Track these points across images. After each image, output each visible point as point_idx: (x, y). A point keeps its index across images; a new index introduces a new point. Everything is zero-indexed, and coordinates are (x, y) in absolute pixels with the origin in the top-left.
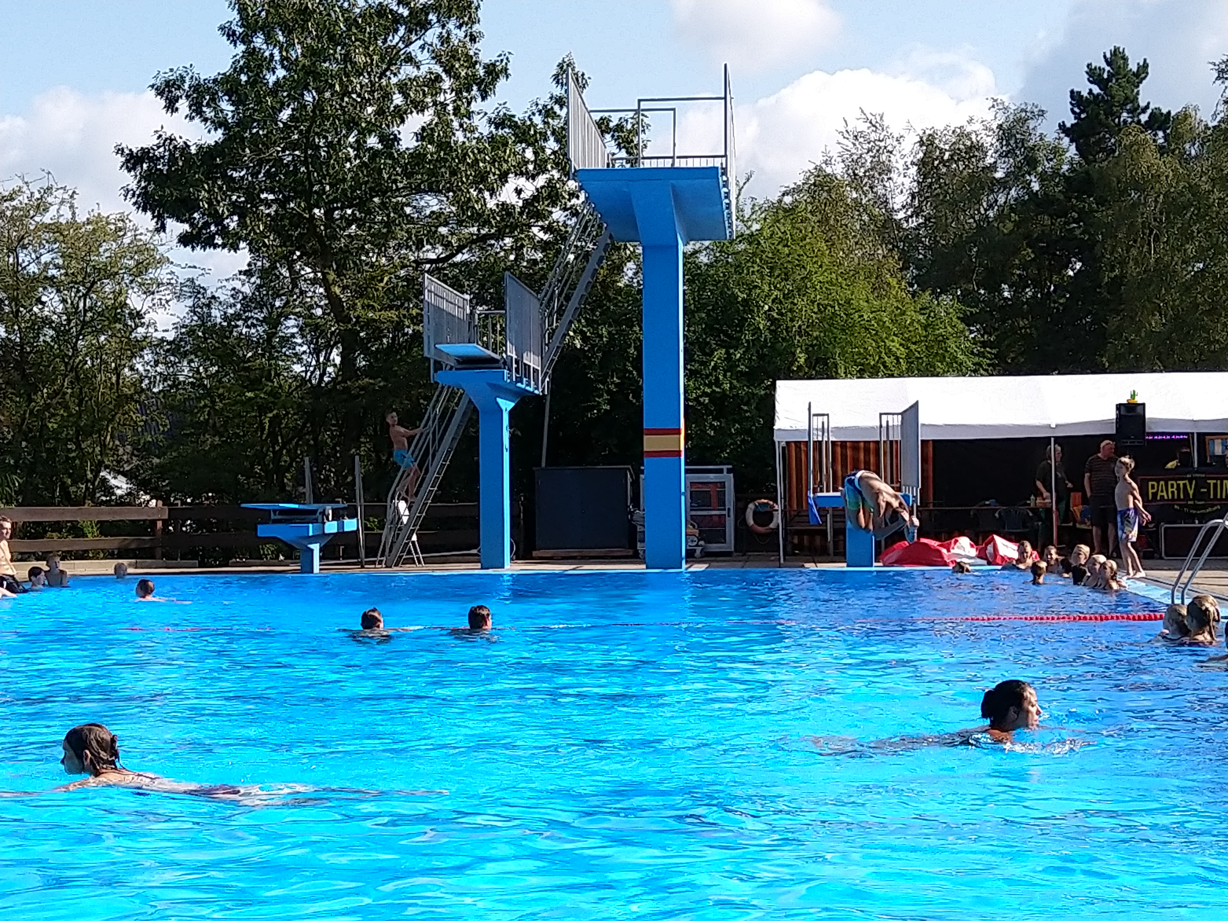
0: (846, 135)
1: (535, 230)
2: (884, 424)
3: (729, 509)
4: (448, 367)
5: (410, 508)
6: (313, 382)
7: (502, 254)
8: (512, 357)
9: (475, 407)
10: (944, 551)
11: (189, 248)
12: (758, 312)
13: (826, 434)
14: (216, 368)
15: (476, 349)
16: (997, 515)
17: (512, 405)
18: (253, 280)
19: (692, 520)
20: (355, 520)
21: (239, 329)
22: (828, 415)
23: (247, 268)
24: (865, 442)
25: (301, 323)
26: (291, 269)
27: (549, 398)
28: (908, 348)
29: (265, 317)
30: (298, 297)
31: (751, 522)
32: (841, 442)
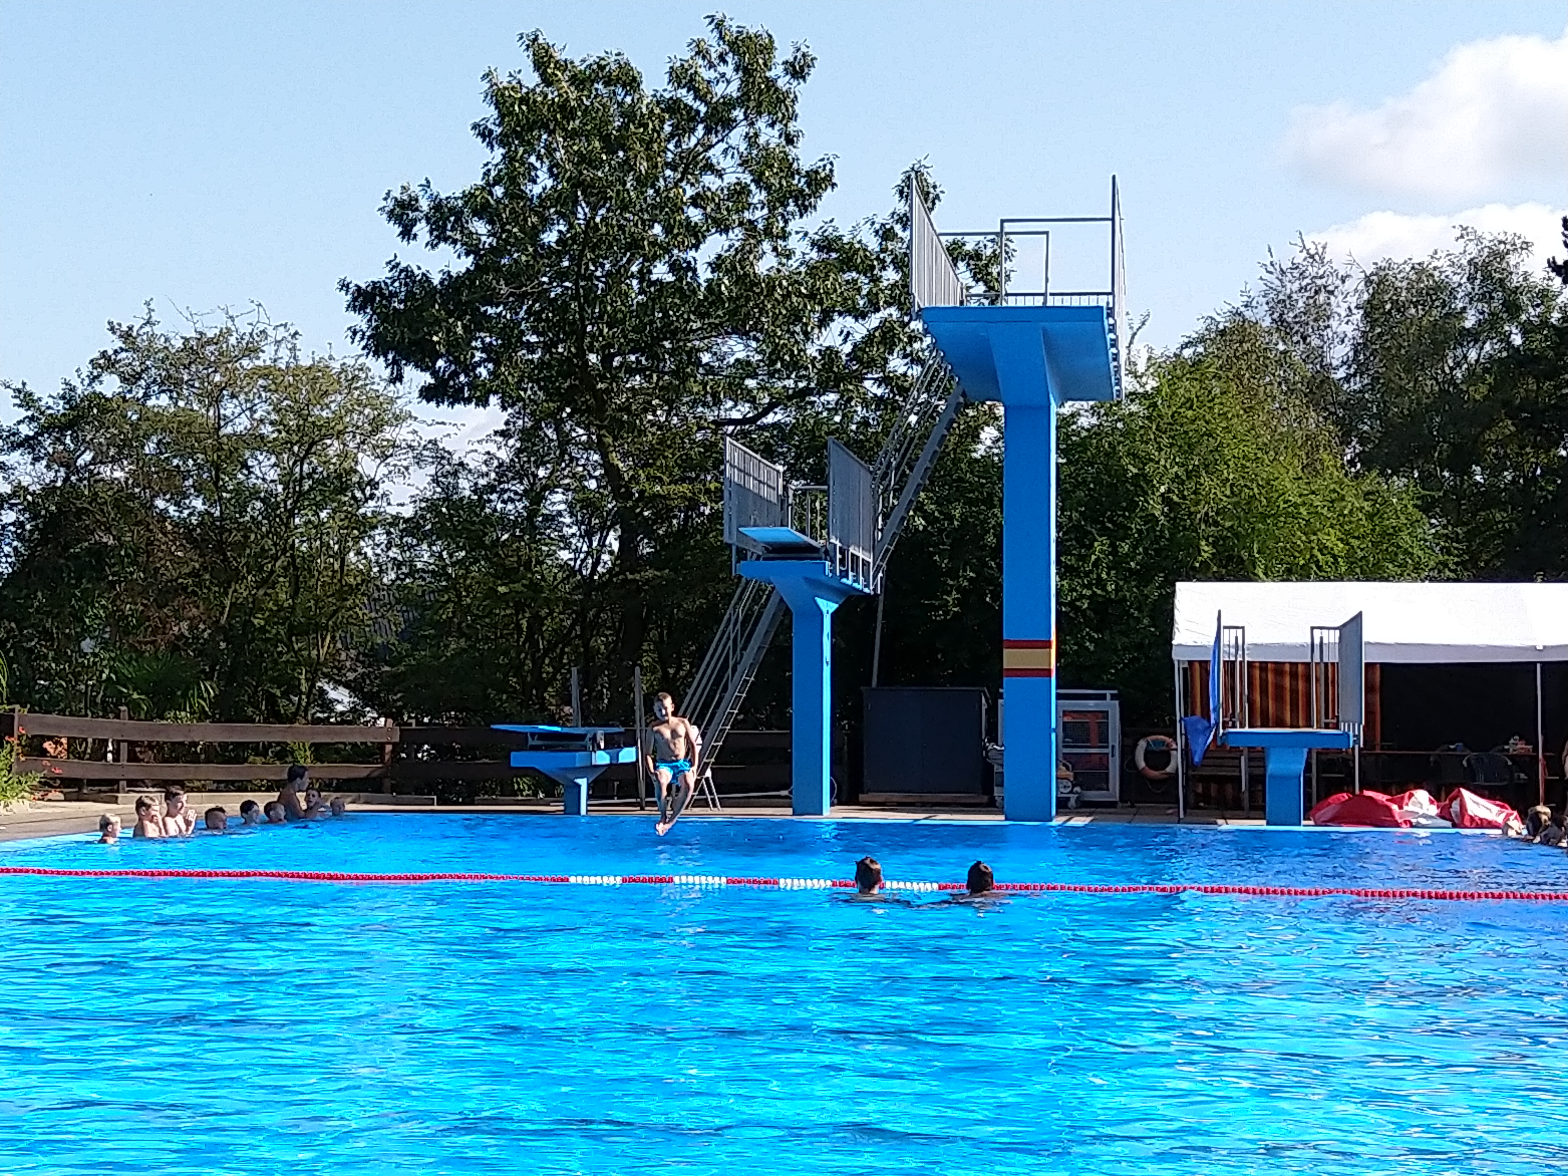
0: (1271, 269)
1: (867, 384)
2: (1317, 641)
3: (1113, 747)
4: (755, 556)
5: (703, 736)
6: (584, 573)
7: (825, 414)
8: (835, 545)
9: (787, 608)
10: (1395, 807)
11: (433, 404)
12: (1153, 493)
13: (1240, 652)
14: (463, 553)
15: (789, 534)
16: (1465, 763)
17: (836, 606)
18: (511, 442)
19: (1066, 760)
20: (633, 749)
21: (493, 504)
22: (1243, 628)
23: (504, 428)
24: (1290, 663)
25: (570, 498)
26: (558, 430)
27: (881, 598)
28: (1348, 544)
29: (525, 491)
30: (567, 466)
31: (1142, 764)
32: (1261, 663)
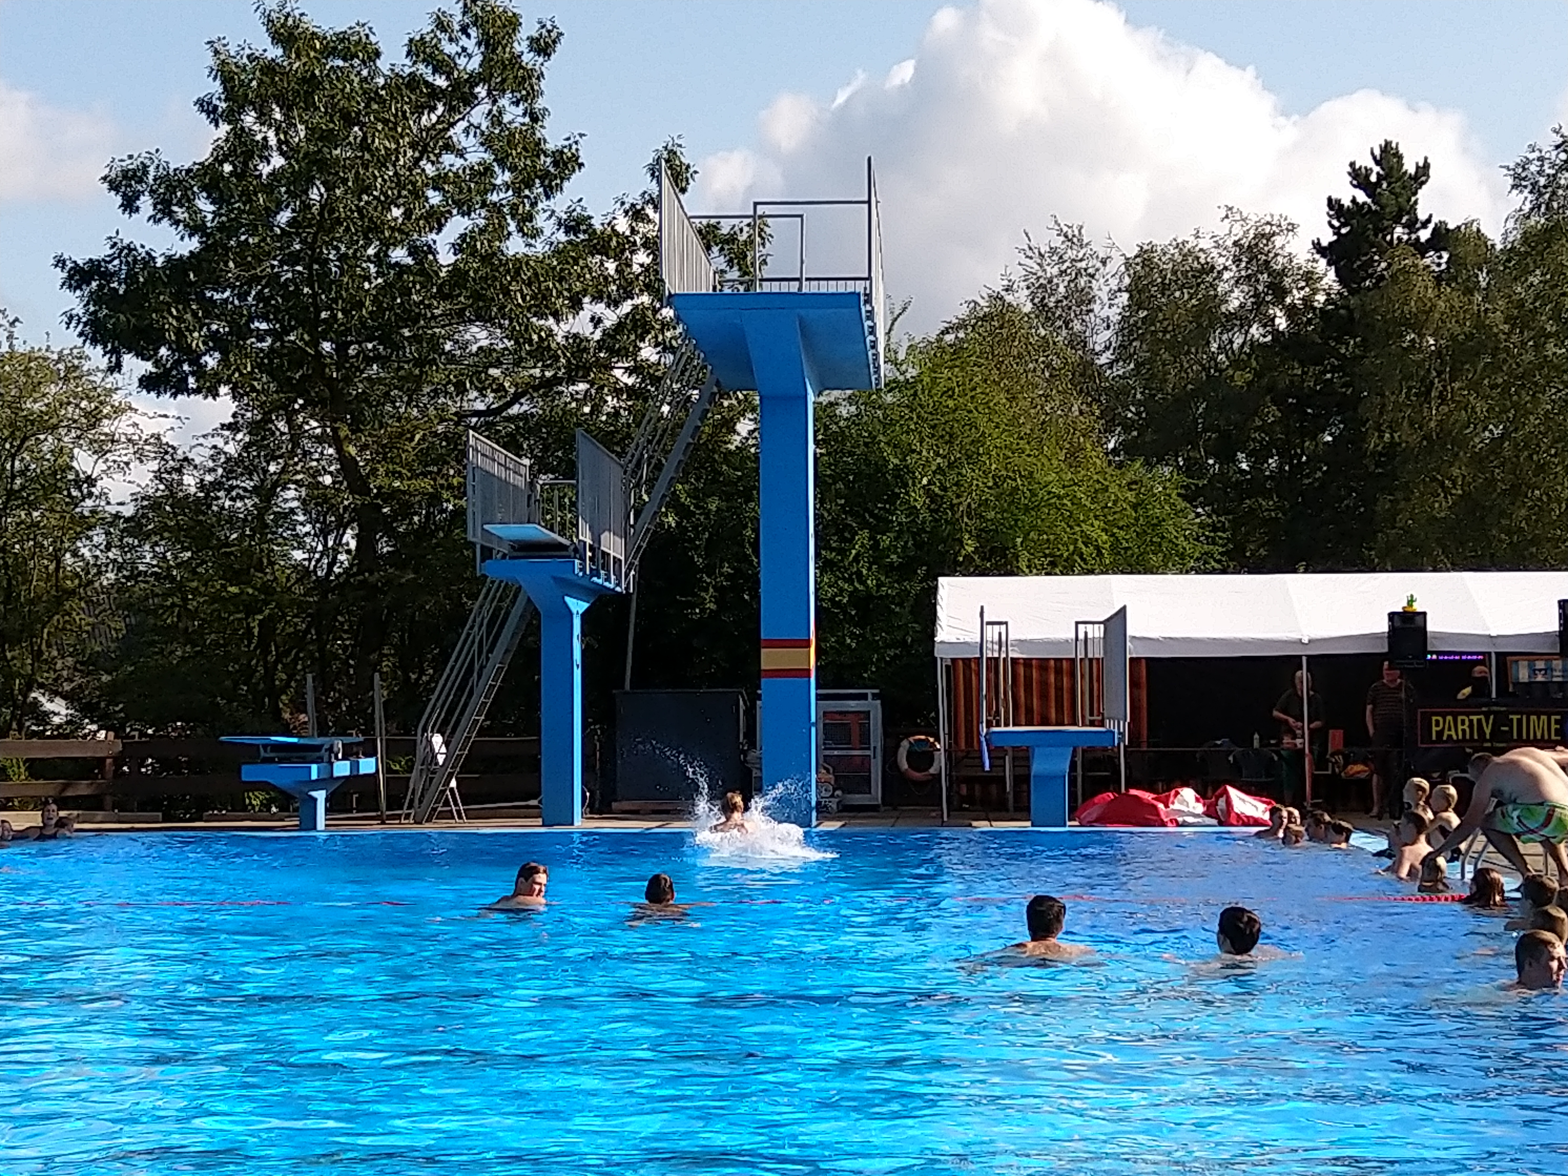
0: (1030, 253)
1: (618, 373)
2: (1081, 636)
3: (875, 748)
4: (499, 556)
5: (447, 743)
6: (319, 573)
7: (574, 405)
8: (585, 543)
9: (535, 609)
10: (1161, 806)
11: (153, 394)
12: (914, 485)
13: (1004, 649)
14: (189, 554)
15: (536, 532)
16: (1231, 758)
17: (586, 605)
18: (239, 436)
19: (825, 762)
20: (373, 760)
21: (220, 501)
22: (1006, 623)
23: (232, 420)
24: (1055, 660)
25: (303, 494)
26: (289, 422)
27: (635, 597)
28: (1113, 535)
29: (255, 487)
30: (300, 460)
31: (904, 765)
32: (1024, 659)
